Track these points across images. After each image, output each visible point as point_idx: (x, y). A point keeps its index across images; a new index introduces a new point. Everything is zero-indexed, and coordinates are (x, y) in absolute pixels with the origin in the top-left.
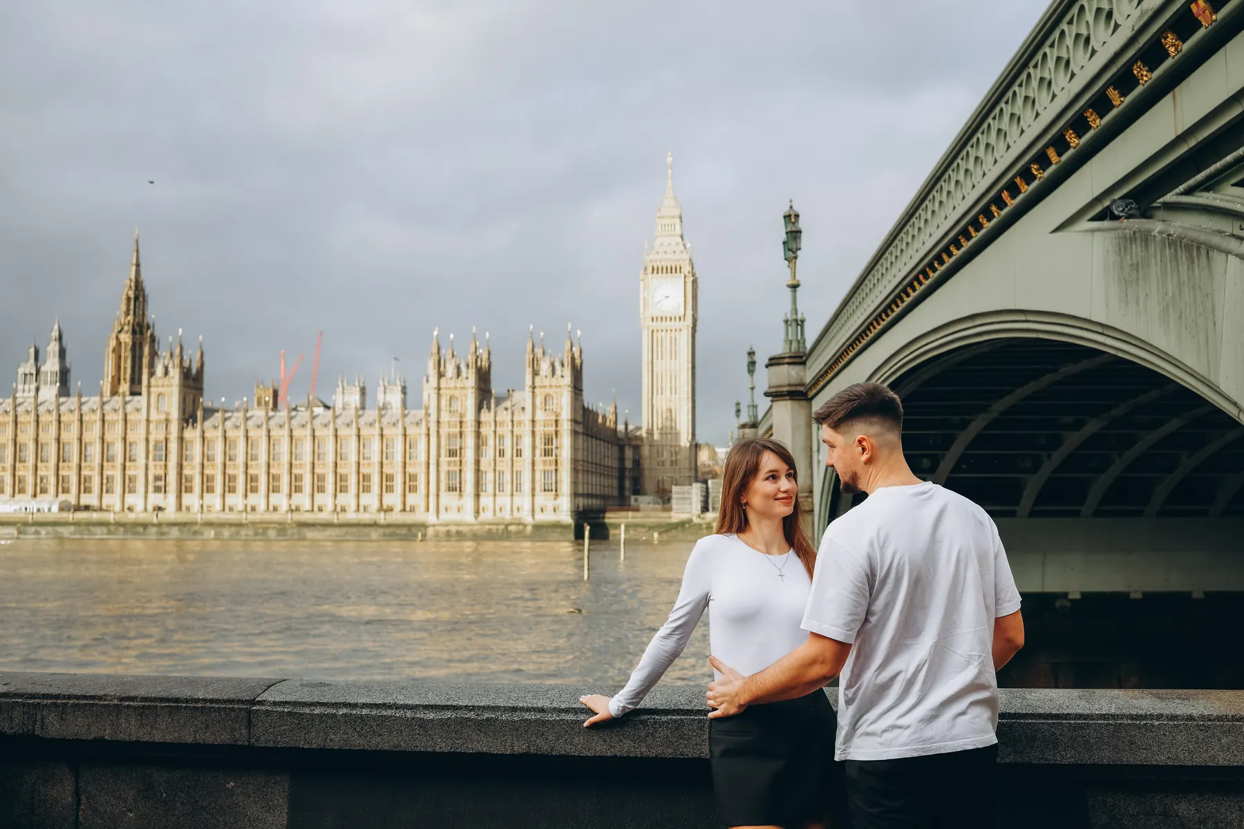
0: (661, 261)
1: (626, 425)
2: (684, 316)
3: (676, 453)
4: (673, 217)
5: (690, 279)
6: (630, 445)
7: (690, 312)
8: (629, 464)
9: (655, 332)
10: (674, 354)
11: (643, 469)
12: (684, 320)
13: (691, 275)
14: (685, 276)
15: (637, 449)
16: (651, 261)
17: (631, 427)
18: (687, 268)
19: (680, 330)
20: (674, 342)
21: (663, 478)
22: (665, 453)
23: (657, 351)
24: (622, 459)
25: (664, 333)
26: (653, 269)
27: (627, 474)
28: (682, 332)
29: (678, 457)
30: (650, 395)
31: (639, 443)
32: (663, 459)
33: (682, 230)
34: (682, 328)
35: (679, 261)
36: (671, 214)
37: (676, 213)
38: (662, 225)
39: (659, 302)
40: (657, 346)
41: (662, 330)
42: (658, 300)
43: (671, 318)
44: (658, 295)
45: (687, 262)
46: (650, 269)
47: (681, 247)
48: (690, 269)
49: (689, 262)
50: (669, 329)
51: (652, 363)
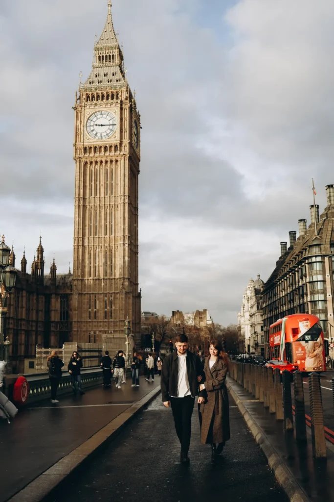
0: (96, 89)
1: (54, 269)
2: (121, 144)
3: (111, 303)
4: (112, 48)
5: (127, 106)
6: (57, 294)
7: (126, 141)
8: (55, 317)
9: (88, 165)
10: (110, 188)
11: (71, 323)
12: (121, 150)
13: (128, 101)
14: (121, 101)
15: (66, 299)
16: (86, 90)
18: (125, 95)
19: (117, 161)
20: (110, 175)
22: (98, 302)
23: (91, 186)
24: (48, 312)
25: (98, 166)
26: (88, 97)
27: (53, 329)
28: (119, 163)
29: (113, 308)
30: (81, 236)
31: (69, 292)
32: (95, 310)
33: (121, 61)
34: (119, 159)
35: (116, 87)
36: (109, 45)
37: (115, 44)
38: (99, 57)
39: (93, 131)
40: (91, 180)
41: (96, 162)
42: (92, 128)
43: (106, 147)
44: (92, 123)
45: (124, 89)
46: (84, 97)
47: (119, 76)
48: (128, 95)
49: (127, 88)
50: (103, 160)
51: (84, 199)
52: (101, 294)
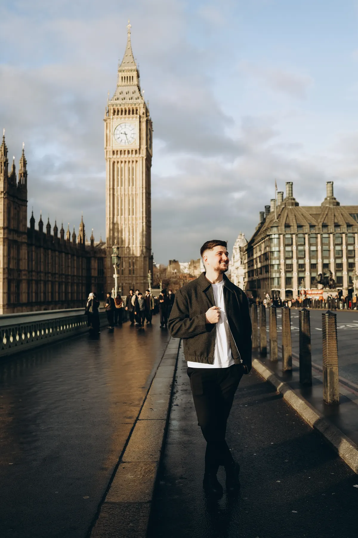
0: (120, 105)
1: (92, 241)
2: (140, 149)
3: (133, 263)
4: (132, 70)
5: (144, 120)
6: (95, 257)
7: (144, 147)
8: (94, 273)
9: (116, 164)
10: (132, 181)
11: (106, 278)
12: (140, 153)
13: (145, 115)
14: (140, 116)
15: (101, 260)
16: (113, 105)
17: (96, 243)
18: (142, 111)
19: (137, 161)
20: (132, 171)
21: (122, 284)
22: (124, 263)
23: (118, 179)
24: (89, 269)
25: (123, 164)
26: (114, 111)
27: (93, 281)
28: (138, 162)
29: (135, 267)
30: (112, 216)
31: (103, 256)
32: (122, 268)
33: (138, 82)
34: (138, 160)
35: (135, 104)
36: (130, 68)
37: (134, 68)
38: (122, 77)
39: (118, 138)
40: (118, 175)
41: (122, 162)
42: (118, 136)
43: (128, 151)
44: (118, 132)
45: (142, 106)
46: (112, 111)
47: (137, 94)
48: (145, 111)
49: (144, 105)
50: (127, 161)
51: (113, 189)
52: (126, 257)
